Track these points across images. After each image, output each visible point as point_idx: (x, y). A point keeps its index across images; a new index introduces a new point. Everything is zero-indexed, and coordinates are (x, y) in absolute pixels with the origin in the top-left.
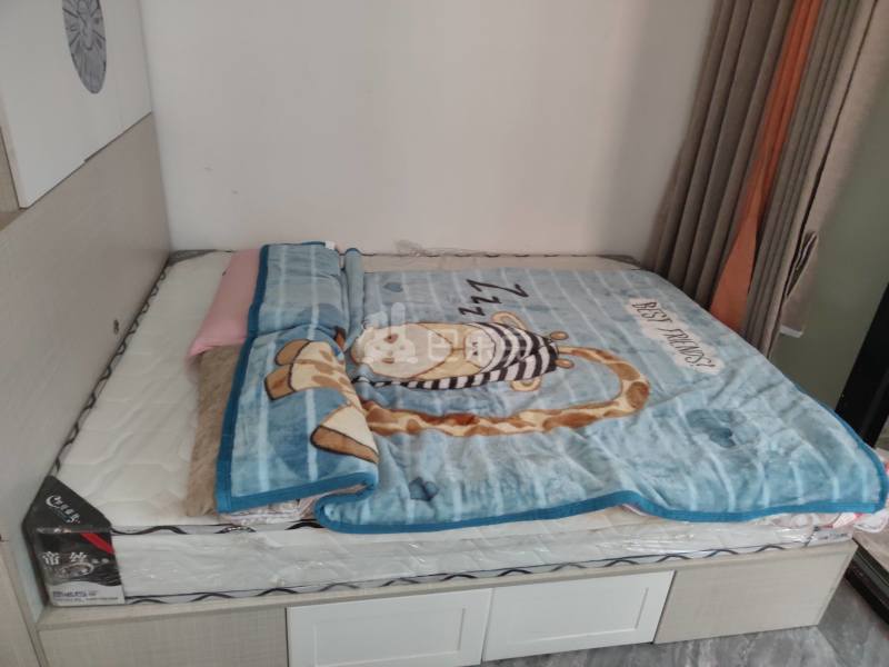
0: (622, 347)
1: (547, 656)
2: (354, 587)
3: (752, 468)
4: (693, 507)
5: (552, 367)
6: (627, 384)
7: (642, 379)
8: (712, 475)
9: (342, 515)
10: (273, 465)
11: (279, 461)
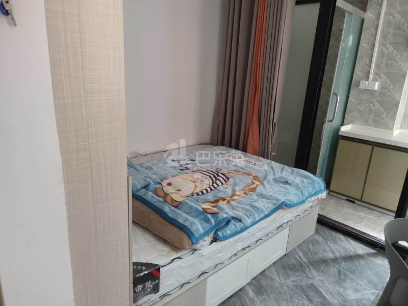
0: (239, 168)
1: (264, 271)
2: (223, 263)
3: (300, 187)
4: (295, 202)
5: (228, 179)
6: (252, 177)
7: (254, 175)
8: (294, 193)
9: (223, 234)
10: (201, 224)
11: (202, 221)
